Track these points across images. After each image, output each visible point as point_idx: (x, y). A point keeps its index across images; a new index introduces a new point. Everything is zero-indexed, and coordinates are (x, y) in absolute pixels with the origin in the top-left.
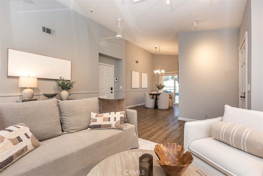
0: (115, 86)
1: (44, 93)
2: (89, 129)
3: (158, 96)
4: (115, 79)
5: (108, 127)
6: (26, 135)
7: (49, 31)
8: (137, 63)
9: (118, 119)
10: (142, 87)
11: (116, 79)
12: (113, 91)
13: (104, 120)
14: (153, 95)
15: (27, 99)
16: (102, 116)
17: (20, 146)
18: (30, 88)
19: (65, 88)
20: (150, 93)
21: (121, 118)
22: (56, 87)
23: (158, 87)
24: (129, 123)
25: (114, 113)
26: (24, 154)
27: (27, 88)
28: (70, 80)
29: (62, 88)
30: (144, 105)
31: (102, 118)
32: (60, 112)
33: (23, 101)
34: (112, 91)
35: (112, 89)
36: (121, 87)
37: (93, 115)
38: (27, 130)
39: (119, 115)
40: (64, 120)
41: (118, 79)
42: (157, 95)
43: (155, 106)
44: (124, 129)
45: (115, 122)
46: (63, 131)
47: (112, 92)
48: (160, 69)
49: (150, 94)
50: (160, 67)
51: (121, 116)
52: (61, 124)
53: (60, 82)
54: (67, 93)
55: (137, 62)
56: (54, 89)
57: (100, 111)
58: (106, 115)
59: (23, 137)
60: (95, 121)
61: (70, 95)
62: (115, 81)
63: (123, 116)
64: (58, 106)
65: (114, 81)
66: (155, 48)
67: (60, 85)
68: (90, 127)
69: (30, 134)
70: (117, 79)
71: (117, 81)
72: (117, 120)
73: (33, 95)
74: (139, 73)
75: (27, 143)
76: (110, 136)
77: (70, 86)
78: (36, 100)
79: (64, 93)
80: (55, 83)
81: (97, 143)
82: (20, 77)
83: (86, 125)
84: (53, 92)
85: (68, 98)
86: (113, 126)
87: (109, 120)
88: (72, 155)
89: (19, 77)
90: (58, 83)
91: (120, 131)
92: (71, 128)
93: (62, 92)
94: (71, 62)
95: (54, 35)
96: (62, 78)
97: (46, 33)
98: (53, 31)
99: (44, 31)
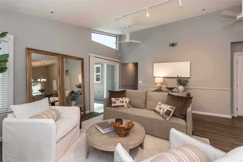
1: (167, 87)
7: (173, 45)
13: (159, 108)
18: (160, 83)
25: (167, 105)
27: (158, 83)
29: (180, 84)
31: (159, 106)
38: (127, 100)
44: (167, 120)
51: (168, 109)
52: (146, 104)
54: (183, 87)
67: (178, 81)
72: (164, 111)
82: (156, 78)
86: (161, 114)
93: (179, 87)
94: (190, 62)
95: (177, 46)
96: (179, 76)
97: (171, 47)
98: (176, 44)
99: (170, 46)
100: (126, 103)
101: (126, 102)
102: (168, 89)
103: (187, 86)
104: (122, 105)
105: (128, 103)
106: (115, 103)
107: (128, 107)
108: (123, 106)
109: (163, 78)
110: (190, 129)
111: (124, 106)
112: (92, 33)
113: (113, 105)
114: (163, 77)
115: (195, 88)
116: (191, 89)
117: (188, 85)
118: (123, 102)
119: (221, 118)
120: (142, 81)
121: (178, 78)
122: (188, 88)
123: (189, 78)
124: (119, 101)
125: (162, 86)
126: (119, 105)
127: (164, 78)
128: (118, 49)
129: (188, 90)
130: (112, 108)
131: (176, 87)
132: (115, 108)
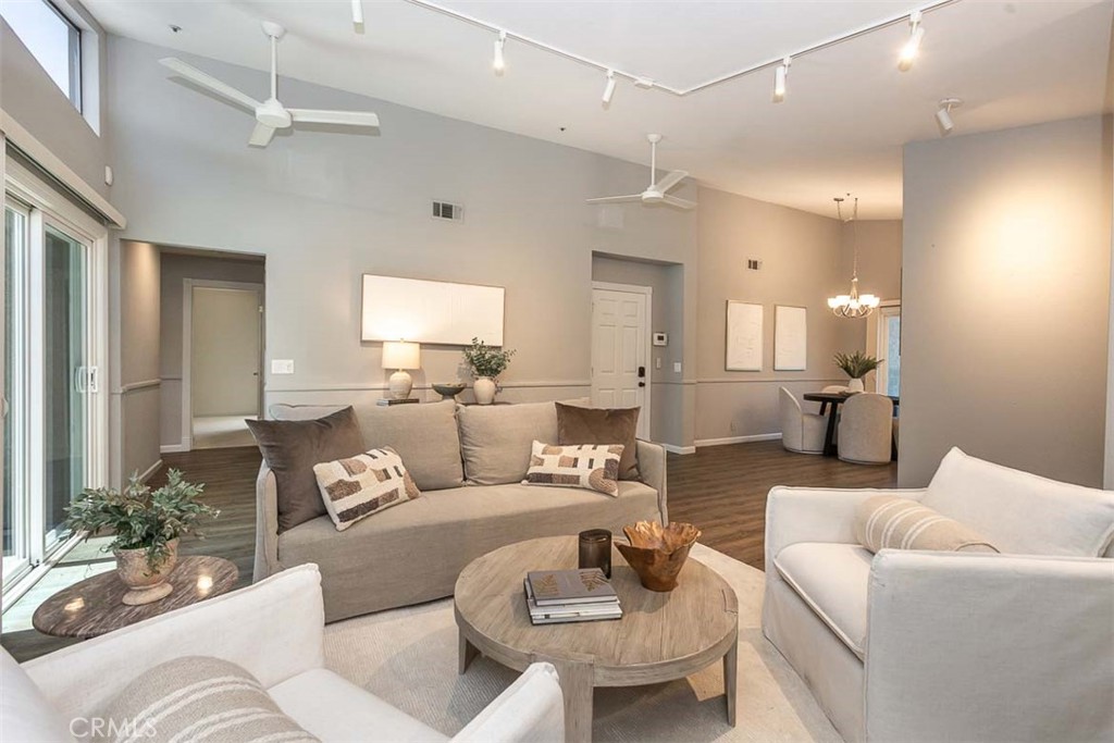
0: (653, 362)
1: (435, 384)
2: (525, 482)
3: (839, 405)
4: (656, 336)
5: (571, 482)
6: (396, 468)
7: (446, 211)
8: (755, 267)
9: (600, 464)
10: (778, 367)
11: (661, 338)
12: (647, 379)
13: (562, 463)
14: (824, 399)
15: (398, 397)
16: (559, 452)
17: (387, 486)
18: (404, 370)
19: (486, 370)
20: (808, 392)
21: (609, 462)
22: (464, 366)
23: (847, 369)
24: (642, 482)
25: (592, 446)
26: (393, 503)
27: (398, 370)
28: (501, 344)
29: (478, 370)
30: (781, 440)
31: (558, 457)
32: (462, 435)
33: (390, 403)
34: (642, 380)
36: (678, 367)
37: (538, 447)
38: (398, 461)
39: (603, 454)
40: (469, 452)
41: (665, 338)
42: (838, 399)
43: (826, 446)
44: (615, 494)
45: (591, 471)
46: (465, 479)
47: (642, 385)
48: (854, 291)
49: (808, 397)
50: (856, 280)
51: (609, 458)
52: (463, 462)
53: (474, 353)
54: (492, 384)
55: (754, 265)
56: (460, 373)
57: (559, 439)
58: (570, 451)
59: (392, 472)
60: (541, 462)
61: (498, 390)
62: (657, 342)
63: (617, 458)
64: (458, 418)
66: (836, 200)
67: (472, 362)
68: (527, 478)
69: (402, 470)
70: (664, 335)
71: (663, 343)
72: (595, 467)
73: (411, 388)
74: (761, 307)
75: (397, 483)
76: (569, 503)
77: (499, 365)
78: (417, 401)
79: (484, 385)
80: (460, 355)
81: (531, 512)
82: (385, 344)
83: (518, 471)
84: (455, 382)
85: (496, 401)
86: (584, 481)
87: (575, 466)
88: (474, 522)
89: (382, 342)
90: (469, 356)
91: (603, 498)
92: (481, 474)
93: (477, 382)
96: (479, 342)
97: (441, 218)
99: (436, 213)
102: (437, 391)
109: (418, 346)
114: (421, 344)
120: (291, 361)
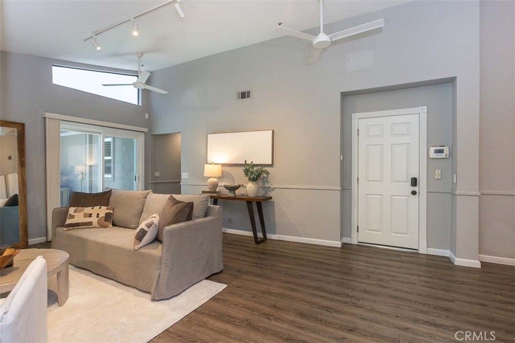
35: (414, 182)
65: (429, 158)
94: (271, 131)
95: (250, 97)
98: (249, 92)
100: (98, 216)
101: (98, 214)
103: (268, 184)
104: (87, 221)
105: (102, 217)
106: (72, 217)
107: (100, 225)
108: (91, 223)
110: (166, 265)
111: (92, 225)
112: (53, 67)
113: (68, 222)
115: (281, 186)
116: (274, 188)
117: (269, 180)
118: (90, 215)
119: (319, 248)
121: (246, 164)
122: (269, 188)
123: (271, 165)
124: (83, 212)
125: (219, 184)
126: (78, 222)
127: (223, 165)
128: (140, 104)
129: (270, 192)
130: (65, 229)
131: (243, 185)
132: (71, 228)
